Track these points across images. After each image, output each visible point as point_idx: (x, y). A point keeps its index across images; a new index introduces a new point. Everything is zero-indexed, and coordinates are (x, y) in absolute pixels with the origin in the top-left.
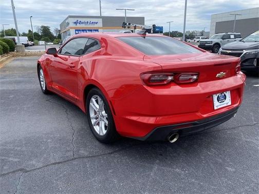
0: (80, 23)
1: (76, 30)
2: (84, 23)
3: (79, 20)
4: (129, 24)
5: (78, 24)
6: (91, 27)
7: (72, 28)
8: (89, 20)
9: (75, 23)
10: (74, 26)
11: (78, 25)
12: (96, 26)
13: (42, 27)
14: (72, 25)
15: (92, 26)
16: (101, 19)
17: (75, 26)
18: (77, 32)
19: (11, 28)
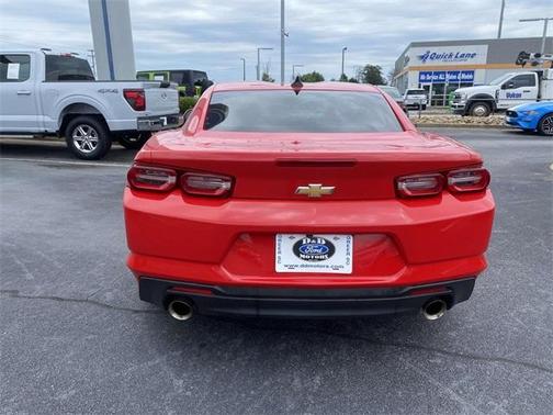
0: (435, 56)
1: (421, 73)
2: (443, 56)
3: (433, 50)
4: (538, 56)
5: (428, 60)
6: (457, 66)
7: (412, 69)
8: (454, 50)
9: (422, 57)
10: (420, 63)
11: (429, 63)
12: (470, 62)
13: (368, 67)
14: (414, 62)
15: (463, 63)
16: (486, 47)
17: (422, 65)
18: (423, 77)
19: (311, 72)
